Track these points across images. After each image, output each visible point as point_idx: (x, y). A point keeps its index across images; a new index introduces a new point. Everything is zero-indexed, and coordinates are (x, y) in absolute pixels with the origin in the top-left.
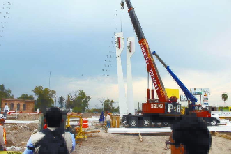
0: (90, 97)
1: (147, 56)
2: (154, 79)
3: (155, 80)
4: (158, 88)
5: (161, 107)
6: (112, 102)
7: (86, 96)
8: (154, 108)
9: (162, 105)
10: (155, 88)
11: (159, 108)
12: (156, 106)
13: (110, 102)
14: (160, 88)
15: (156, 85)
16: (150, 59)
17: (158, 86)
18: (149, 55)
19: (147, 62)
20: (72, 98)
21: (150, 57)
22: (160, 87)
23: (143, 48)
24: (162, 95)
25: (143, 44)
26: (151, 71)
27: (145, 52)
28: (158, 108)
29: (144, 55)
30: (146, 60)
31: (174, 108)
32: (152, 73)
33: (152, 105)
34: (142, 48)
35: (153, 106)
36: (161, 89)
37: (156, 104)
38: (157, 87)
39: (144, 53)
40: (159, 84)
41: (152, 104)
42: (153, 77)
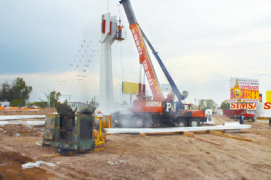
0: (31, 87)
1: (140, 45)
2: (149, 72)
3: (149, 74)
4: (152, 84)
5: (158, 105)
6: (59, 94)
7: (26, 86)
9: (159, 103)
10: (149, 83)
11: (156, 106)
12: (152, 104)
13: (56, 94)
14: (155, 84)
15: (151, 80)
16: (144, 49)
17: (153, 81)
18: (143, 44)
19: (139, 52)
20: (9, 88)
21: (144, 47)
22: (156, 82)
23: (135, 34)
24: (157, 91)
25: (135, 30)
26: (145, 63)
27: (138, 40)
28: (154, 106)
29: (136, 44)
30: (138, 50)
31: (171, 107)
32: (146, 66)
33: (147, 103)
34: (133, 35)
35: (148, 104)
36: (157, 85)
37: (152, 102)
38: (151, 82)
39: (135, 41)
40: (155, 79)
41: (147, 102)
42: (147, 70)
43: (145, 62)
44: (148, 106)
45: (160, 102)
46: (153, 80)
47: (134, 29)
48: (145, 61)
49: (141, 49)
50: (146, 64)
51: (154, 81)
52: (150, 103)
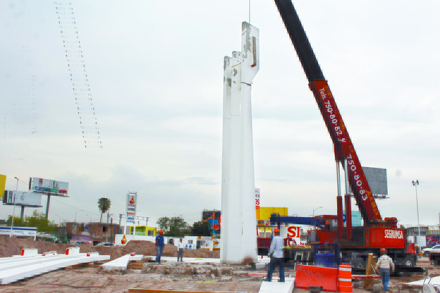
1: (339, 124)
3: (359, 179)
4: (366, 198)
5: (399, 236)
8: (389, 238)
9: (400, 233)
11: (397, 237)
12: (392, 234)
15: (363, 192)
17: (366, 193)
23: (326, 100)
24: (375, 212)
28: (395, 238)
32: (353, 164)
33: (386, 232)
35: (388, 234)
37: (392, 231)
41: (386, 230)
42: (355, 173)
43: (351, 158)
44: (388, 237)
45: (402, 231)
46: (367, 191)
47: (323, 89)
48: (350, 155)
49: (340, 131)
50: (353, 161)
51: (369, 193)
52: (390, 232)
